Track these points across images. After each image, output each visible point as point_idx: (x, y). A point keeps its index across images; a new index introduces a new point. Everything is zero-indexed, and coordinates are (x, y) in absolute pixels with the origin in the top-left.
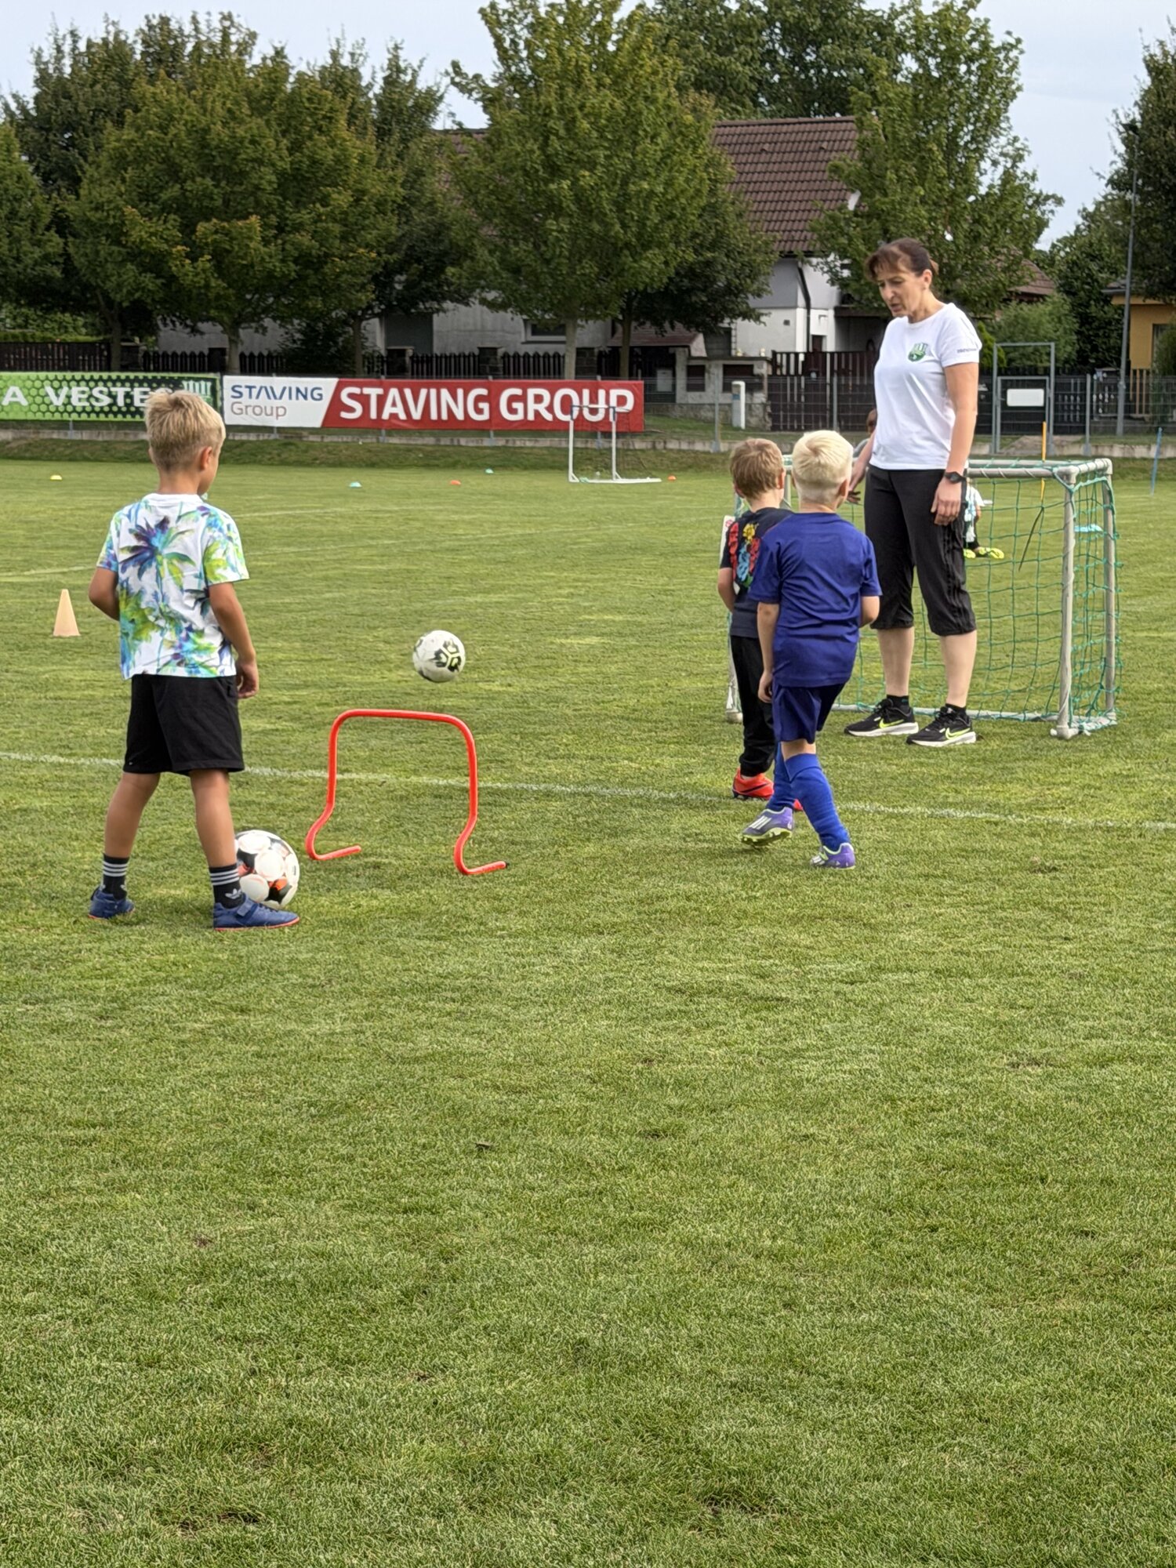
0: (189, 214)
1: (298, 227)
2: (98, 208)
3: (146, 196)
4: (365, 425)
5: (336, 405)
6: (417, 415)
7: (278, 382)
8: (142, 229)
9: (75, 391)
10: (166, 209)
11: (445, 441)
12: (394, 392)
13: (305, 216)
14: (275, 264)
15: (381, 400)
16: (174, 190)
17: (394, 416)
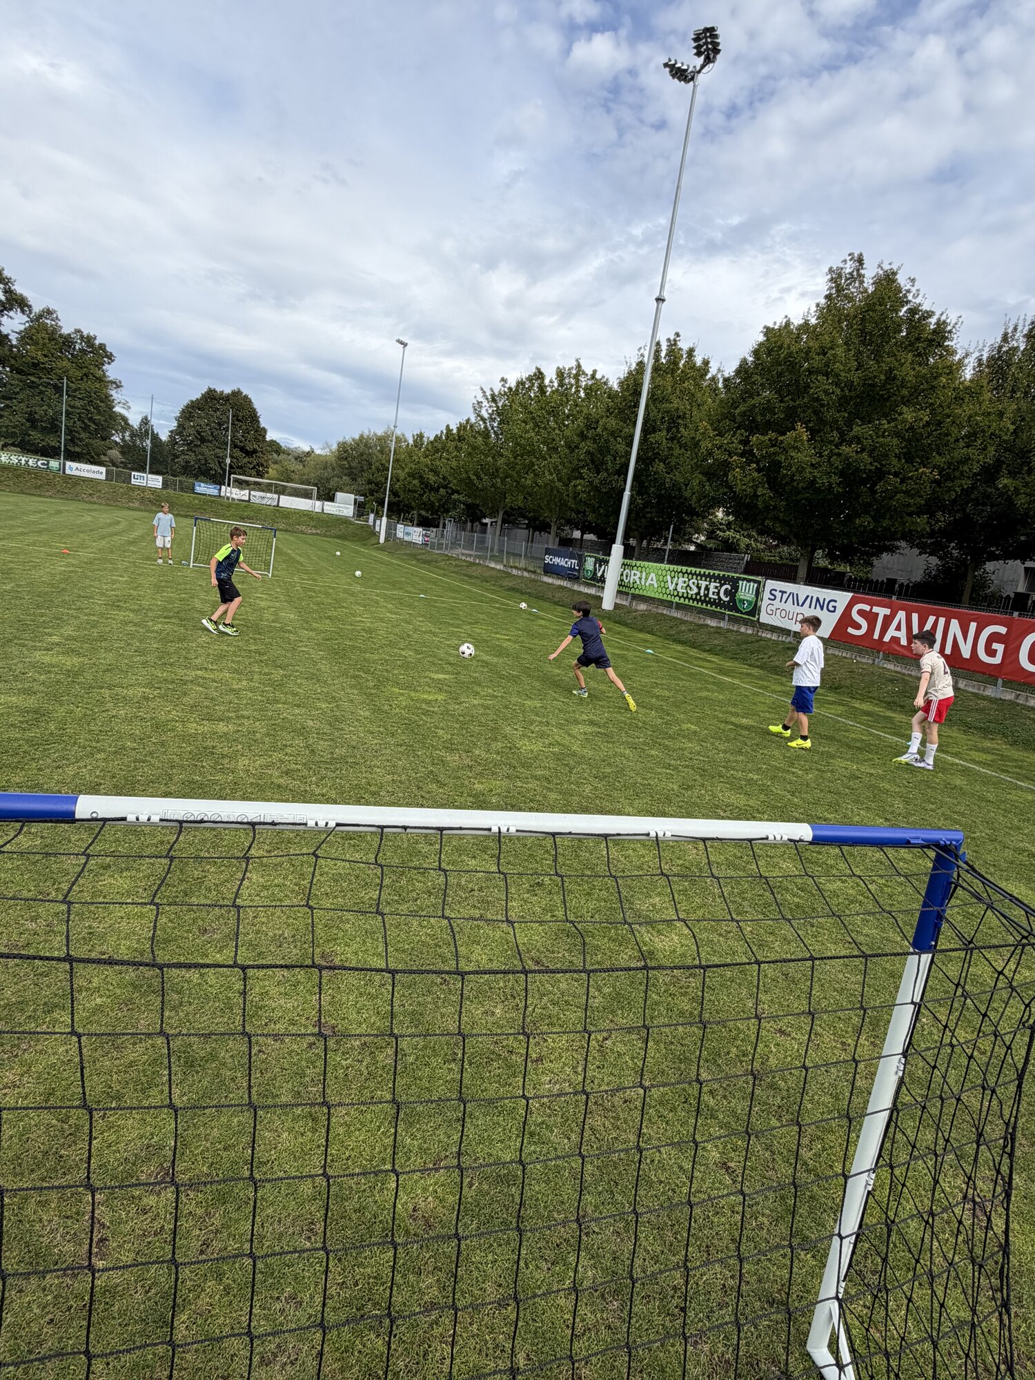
4: (865, 644)
5: (846, 620)
7: (805, 591)
9: (681, 581)
12: (901, 615)
15: (888, 621)
17: (895, 640)
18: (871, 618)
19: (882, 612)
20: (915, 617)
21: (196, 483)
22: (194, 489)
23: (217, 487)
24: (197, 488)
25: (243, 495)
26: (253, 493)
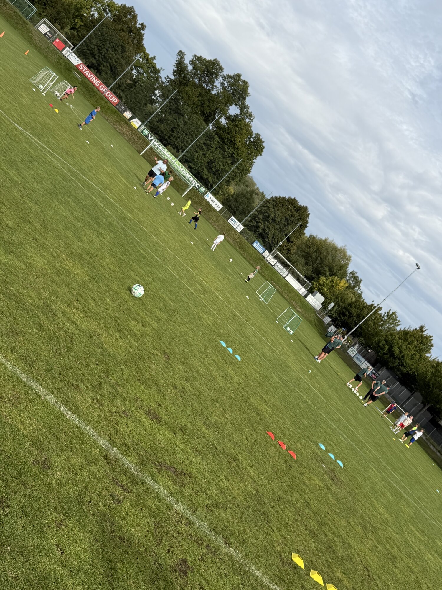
21: (256, 241)
22: (253, 243)
23: (265, 250)
24: (255, 244)
25: (273, 261)
26: (278, 263)
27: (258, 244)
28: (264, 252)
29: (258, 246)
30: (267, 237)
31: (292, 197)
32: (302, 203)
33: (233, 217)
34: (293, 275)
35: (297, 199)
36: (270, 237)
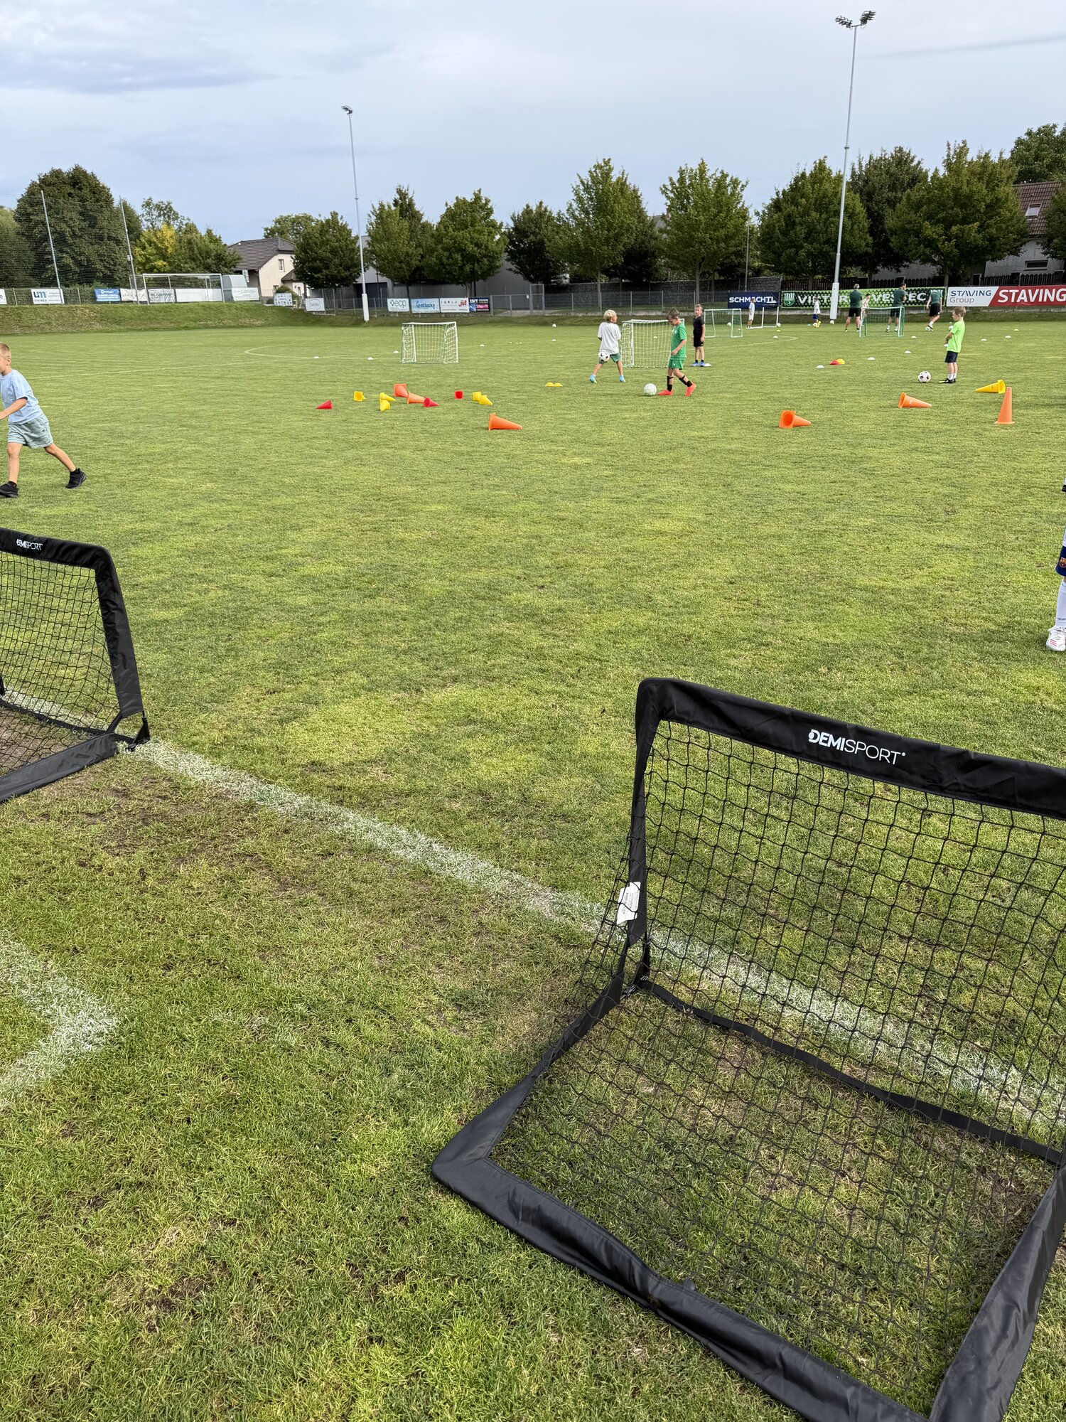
0: (948, 223)
1: (989, 226)
2: (910, 222)
3: (929, 217)
4: (1009, 305)
5: (997, 297)
6: (1032, 300)
7: (972, 289)
8: (930, 230)
9: (884, 295)
10: (938, 221)
11: (1045, 310)
12: (1023, 291)
13: (992, 221)
14: (980, 242)
15: (1017, 295)
16: (944, 214)
17: (1022, 301)
18: (1009, 295)
19: (1014, 292)
20: (1030, 291)
21: (96, 291)
22: (95, 298)
23: (117, 290)
24: (98, 296)
25: (142, 295)
26: (151, 291)
27: (102, 291)
28: (120, 294)
29: (105, 295)
30: (97, 270)
31: (46, 171)
32: (66, 168)
33: (33, 290)
34: (185, 286)
35: (56, 168)
36: (99, 266)
